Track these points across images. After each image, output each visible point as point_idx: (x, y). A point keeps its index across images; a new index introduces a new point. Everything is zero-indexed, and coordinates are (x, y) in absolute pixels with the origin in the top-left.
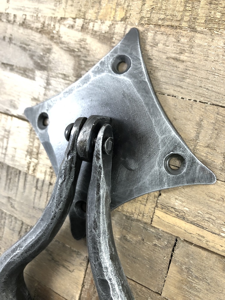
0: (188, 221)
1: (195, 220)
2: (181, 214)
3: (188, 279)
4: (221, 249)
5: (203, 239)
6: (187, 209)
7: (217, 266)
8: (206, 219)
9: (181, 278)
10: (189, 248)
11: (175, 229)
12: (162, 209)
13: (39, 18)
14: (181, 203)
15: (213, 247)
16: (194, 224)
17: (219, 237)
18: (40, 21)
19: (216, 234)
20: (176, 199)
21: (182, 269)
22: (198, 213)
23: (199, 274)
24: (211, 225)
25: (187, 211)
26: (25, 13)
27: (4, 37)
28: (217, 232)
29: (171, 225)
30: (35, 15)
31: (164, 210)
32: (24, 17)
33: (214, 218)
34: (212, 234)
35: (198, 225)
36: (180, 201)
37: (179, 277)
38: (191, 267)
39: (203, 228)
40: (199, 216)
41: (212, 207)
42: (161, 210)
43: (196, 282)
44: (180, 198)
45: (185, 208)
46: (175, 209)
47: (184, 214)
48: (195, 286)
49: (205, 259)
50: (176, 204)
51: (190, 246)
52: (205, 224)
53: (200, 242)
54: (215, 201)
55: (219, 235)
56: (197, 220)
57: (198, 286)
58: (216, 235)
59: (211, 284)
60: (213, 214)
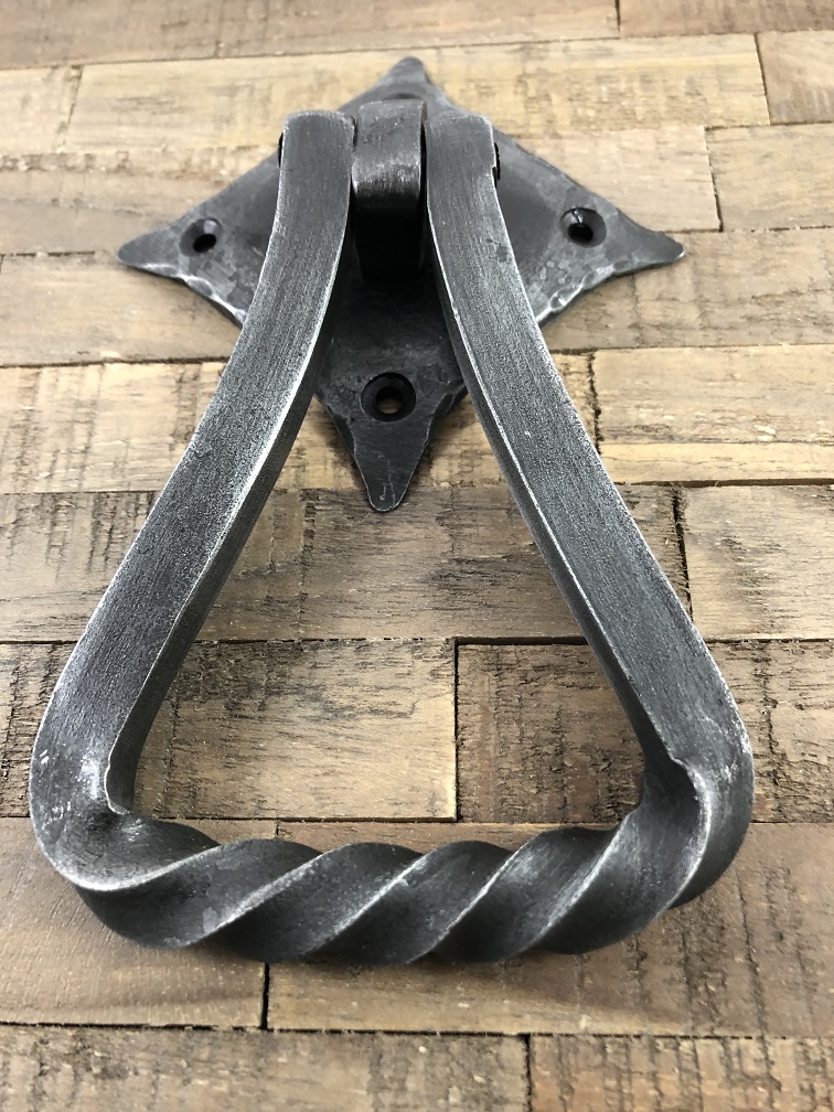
0: (682, 440)
1: (696, 432)
2: (662, 432)
3: (739, 563)
4: (774, 467)
5: (729, 464)
6: (671, 418)
7: (783, 506)
8: (718, 421)
9: (724, 570)
10: (711, 495)
11: (661, 469)
12: (615, 437)
13: (172, 153)
14: (651, 411)
15: (759, 471)
16: (699, 441)
17: (760, 446)
18: (175, 159)
19: (750, 442)
20: (638, 407)
21: (716, 549)
22: (697, 417)
23: (757, 543)
24: (734, 430)
25: (671, 421)
26: (125, 149)
27: (55, 201)
28: (751, 437)
29: (650, 463)
30: (158, 150)
31: (620, 439)
32: (122, 156)
33: (733, 415)
34: (742, 445)
35: (708, 440)
36: (649, 407)
37: (717, 570)
38: (733, 534)
39: (719, 441)
40: (701, 422)
41: (719, 397)
42: (612, 442)
43: (759, 562)
44: (645, 402)
45: (665, 417)
46: (643, 427)
47: (667, 430)
48: (761, 573)
49: (752, 502)
50: (643, 416)
51: (710, 489)
52: (720, 433)
53: (726, 473)
54: (717, 383)
55: (757, 442)
56: (702, 431)
57: (769, 569)
58: (753, 444)
59: (790, 550)
60: (727, 408)
